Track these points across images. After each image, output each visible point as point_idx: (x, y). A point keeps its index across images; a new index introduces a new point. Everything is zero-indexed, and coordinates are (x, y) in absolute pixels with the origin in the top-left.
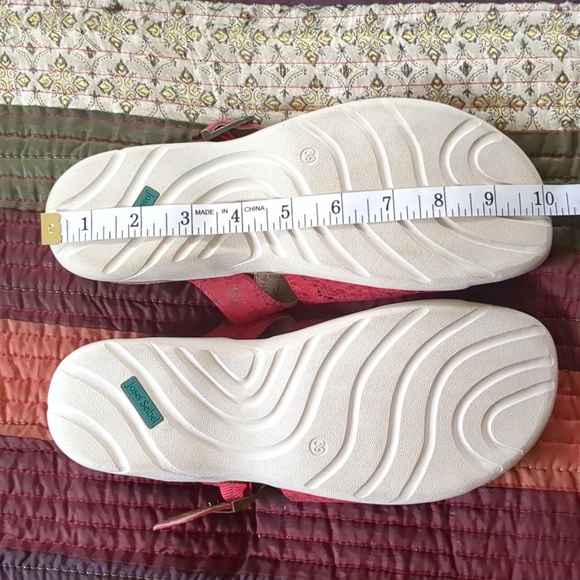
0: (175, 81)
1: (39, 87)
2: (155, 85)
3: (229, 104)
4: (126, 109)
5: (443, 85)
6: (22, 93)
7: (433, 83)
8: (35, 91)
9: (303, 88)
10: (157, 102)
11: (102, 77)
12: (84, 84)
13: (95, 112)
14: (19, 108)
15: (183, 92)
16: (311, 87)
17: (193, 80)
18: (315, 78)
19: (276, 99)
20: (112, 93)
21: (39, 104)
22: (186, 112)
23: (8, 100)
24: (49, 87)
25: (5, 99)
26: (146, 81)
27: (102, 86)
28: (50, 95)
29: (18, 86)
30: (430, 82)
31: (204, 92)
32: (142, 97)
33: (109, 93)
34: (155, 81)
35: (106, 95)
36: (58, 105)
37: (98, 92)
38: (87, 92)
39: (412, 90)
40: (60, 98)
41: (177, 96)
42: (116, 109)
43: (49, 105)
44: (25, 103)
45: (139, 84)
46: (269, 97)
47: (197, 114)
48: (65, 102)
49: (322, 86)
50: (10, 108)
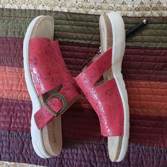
0: (82, 2)
1: (44, 4)
2: (77, 3)
3: (98, 8)
4: (69, 10)
5: (161, 4)
6: (39, 6)
7: (158, 3)
8: (43, 5)
9: (120, 4)
10: (77, 8)
11: (62, 1)
12: (57, 3)
13: (60, 12)
14: (39, 10)
15: (85, 5)
16: (122, 4)
17: (88, 1)
18: (124, 2)
19: (112, 7)
20: (65, 6)
21: (44, 9)
22: (85, 11)
23: (36, 8)
24: (47, 5)
25: (35, 8)
26: (74, 2)
27: (62, 4)
28: (47, 7)
29: (38, 4)
30: (157, 3)
31: (91, 5)
32: (73, 7)
33: (64, 6)
34: (77, 2)
35: (63, 7)
36: (50, 9)
37: (61, 6)
38: (58, 6)
39: (152, 5)
40: (50, 8)
41: (83, 6)
42: (66, 11)
43: (47, 10)
44: (40, 9)
45: (72, 3)
46: (110, 6)
47: (88, 11)
48: (52, 9)
49: (125, 4)
50: (36, 10)
